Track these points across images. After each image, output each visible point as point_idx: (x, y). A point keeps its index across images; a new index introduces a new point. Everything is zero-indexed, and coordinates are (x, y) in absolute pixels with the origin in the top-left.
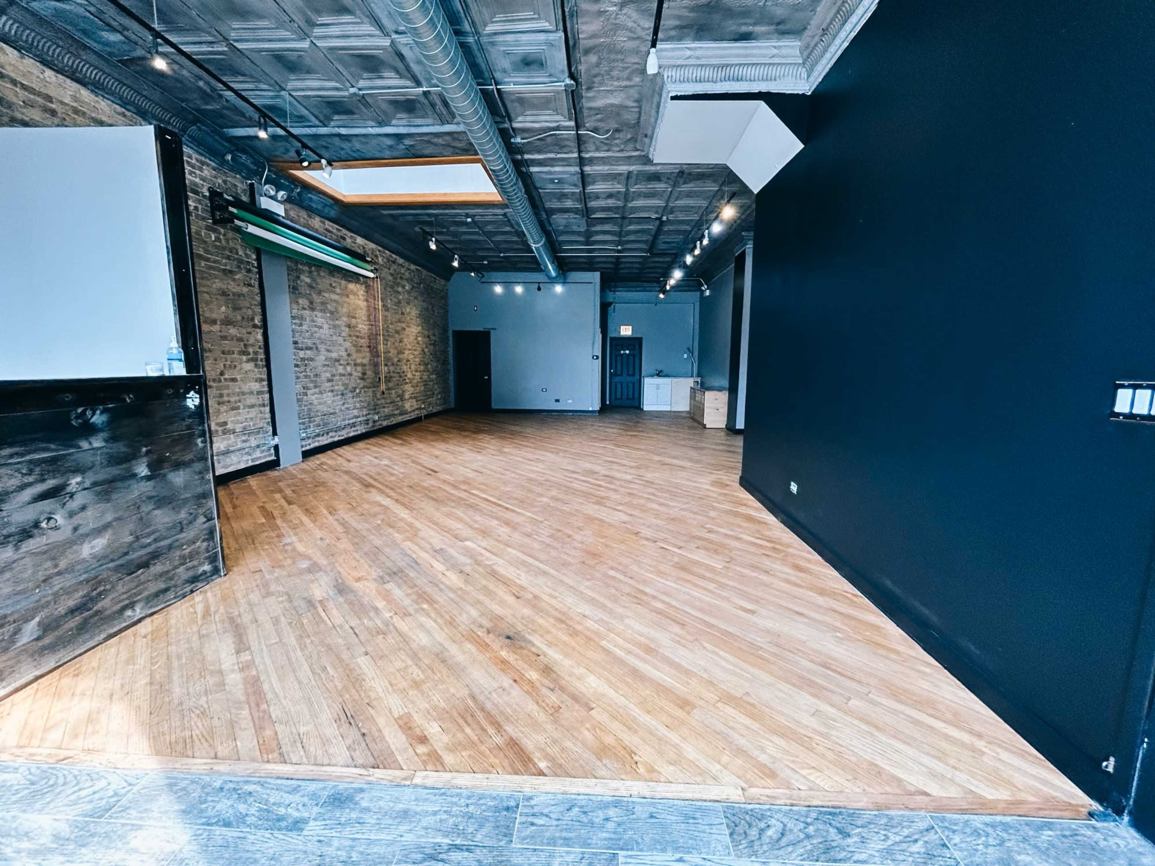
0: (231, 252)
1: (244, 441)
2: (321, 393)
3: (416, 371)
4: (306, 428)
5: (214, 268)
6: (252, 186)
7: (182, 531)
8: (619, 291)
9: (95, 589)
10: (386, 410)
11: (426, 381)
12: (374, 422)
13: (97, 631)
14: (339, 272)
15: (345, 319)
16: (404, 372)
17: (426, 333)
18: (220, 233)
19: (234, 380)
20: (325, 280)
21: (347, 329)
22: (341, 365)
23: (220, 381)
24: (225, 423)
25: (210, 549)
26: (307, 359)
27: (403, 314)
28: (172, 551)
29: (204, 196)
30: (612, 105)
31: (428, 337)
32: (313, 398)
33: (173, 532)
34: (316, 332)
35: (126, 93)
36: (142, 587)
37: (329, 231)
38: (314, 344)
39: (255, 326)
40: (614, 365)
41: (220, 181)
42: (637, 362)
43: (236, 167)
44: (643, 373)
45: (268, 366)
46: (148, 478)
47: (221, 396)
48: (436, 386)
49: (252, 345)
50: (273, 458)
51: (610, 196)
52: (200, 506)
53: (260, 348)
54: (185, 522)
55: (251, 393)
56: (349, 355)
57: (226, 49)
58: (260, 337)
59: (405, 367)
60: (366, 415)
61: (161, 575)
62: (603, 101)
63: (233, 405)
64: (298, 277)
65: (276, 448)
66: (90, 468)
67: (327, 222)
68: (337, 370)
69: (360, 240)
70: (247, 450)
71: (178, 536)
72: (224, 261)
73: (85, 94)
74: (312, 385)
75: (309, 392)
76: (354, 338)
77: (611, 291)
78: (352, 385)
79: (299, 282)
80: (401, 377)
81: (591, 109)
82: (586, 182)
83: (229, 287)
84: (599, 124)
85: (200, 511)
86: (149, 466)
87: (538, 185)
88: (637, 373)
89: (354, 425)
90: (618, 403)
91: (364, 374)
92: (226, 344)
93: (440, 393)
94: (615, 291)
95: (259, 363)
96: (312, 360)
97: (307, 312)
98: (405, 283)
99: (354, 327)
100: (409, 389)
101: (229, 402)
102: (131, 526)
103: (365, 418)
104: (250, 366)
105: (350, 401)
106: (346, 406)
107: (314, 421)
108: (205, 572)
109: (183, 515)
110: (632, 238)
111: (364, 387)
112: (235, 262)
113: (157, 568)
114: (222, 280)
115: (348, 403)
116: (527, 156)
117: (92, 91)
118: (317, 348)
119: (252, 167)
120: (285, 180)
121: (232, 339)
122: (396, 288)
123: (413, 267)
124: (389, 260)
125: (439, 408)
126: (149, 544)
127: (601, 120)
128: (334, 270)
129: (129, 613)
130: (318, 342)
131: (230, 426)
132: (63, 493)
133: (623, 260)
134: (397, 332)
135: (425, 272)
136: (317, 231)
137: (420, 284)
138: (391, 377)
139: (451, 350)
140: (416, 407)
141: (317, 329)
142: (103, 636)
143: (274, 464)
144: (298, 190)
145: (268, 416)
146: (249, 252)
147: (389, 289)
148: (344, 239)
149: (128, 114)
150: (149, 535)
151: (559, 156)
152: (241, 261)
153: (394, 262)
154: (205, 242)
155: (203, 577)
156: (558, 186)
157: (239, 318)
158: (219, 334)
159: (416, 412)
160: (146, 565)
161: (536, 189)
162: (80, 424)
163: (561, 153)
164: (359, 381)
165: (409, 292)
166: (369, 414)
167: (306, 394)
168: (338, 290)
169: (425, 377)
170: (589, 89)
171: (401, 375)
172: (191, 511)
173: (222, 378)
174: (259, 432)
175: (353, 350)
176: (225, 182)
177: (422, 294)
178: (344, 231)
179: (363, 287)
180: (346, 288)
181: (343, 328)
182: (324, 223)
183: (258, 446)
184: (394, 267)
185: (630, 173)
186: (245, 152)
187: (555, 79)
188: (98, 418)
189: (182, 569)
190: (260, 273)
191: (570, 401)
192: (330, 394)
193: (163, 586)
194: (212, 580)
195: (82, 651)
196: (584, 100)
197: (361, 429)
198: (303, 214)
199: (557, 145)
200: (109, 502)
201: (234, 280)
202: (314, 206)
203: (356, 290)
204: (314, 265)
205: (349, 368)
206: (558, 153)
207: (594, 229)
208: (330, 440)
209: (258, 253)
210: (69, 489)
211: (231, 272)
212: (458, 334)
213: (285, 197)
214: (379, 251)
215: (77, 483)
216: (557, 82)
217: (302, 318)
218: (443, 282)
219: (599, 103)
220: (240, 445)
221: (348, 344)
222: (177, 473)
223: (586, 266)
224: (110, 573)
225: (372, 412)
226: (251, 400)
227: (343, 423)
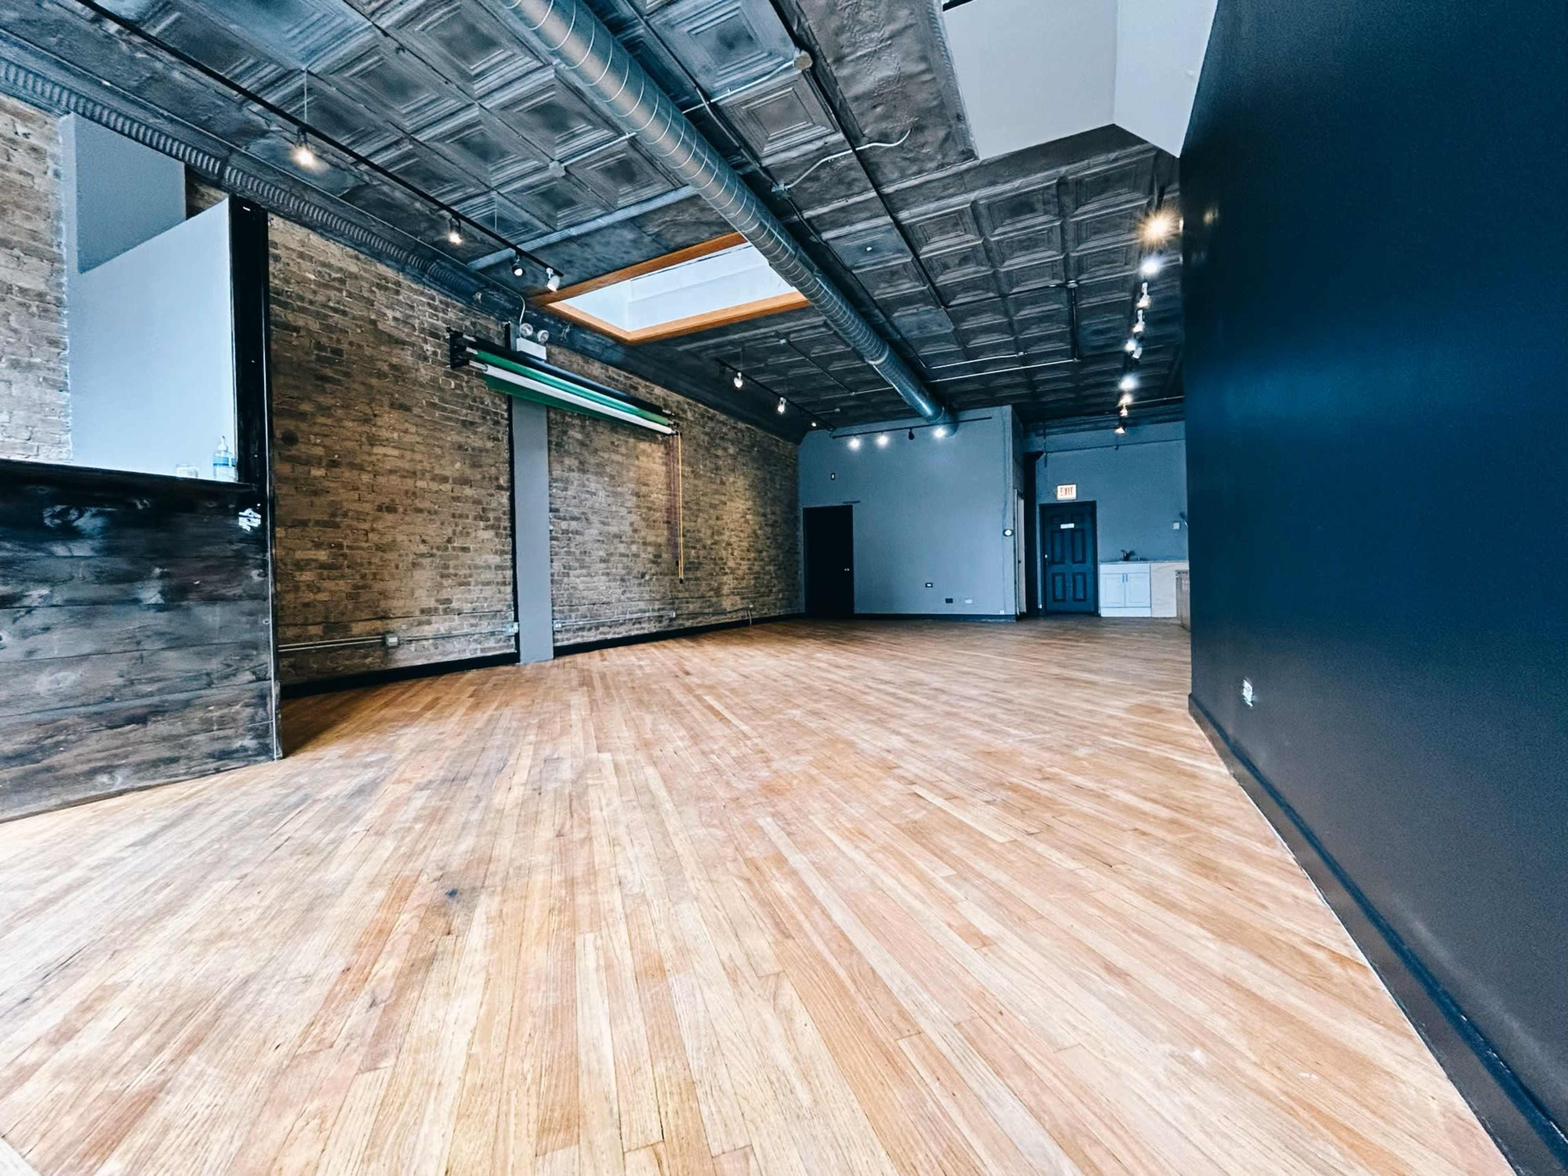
0: (474, 401)
1: (472, 625)
2: (589, 575)
3: (743, 559)
4: (566, 618)
5: (449, 419)
6: (508, 326)
7: (209, 685)
8: (1053, 434)
9: (51, 737)
10: (691, 606)
11: (758, 573)
12: (671, 620)
13: (46, 793)
14: (625, 428)
15: (632, 486)
16: (722, 559)
17: (761, 510)
18: (462, 380)
19: (465, 549)
20: (603, 438)
21: (635, 499)
22: (622, 542)
23: (447, 549)
24: (449, 601)
25: (258, 719)
26: (572, 533)
27: (723, 483)
28: (188, 710)
29: (445, 340)
30: (888, 81)
31: (764, 515)
32: (578, 580)
33: (195, 684)
34: (586, 499)
35: (357, 233)
36: (130, 748)
37: (614, 379)
38: (584, 513)
39: (500, 488)
40: (1049, 547)
41: (468, 323)
42: (1089, 540)
43: (488, 307)
44: (1100, 557)
45: (513, 535)
46: (159, 608)
47: (446, 567)
48: (775, 581)
49: (493, 510)
50: (513, 650)
51: (965, 259)
52: (247, 657)
53: (504, 514)
54: (216, 675)
55: (489, 567)
56: (635, 531)
57: (411, 147)
58: (505, 500)
59: (724, 553)
60: (659, 610)
61: (164, 739)
62: (871, 78)
63: (462, 579)
64: (565, 433)
65: (517, 636)
66: (65, 582)
67: (611, 368)
68: (616, 548)
69: (658, 390)
70: (476, 637)
71: (203, 692)
72: (464, 411)
73: (314, 238)
74: (577, 565)
75: (572, 573)
76: (644, 510)
77: (1038, 435)
78: (639, 568)
79: (565, 438)
80: (716, 564)
81: (857, 98)
82: (914, 242)
83: (469, 441)
84: (884, 125)
85: (246, 664)
86: (163, 593)
87: (848, 263)
88: (1089, 559)
89: (638, 621)
90: (1057, 606)
91: (658, 556)
92: (460, 507)
93: (780, 591)
94: (1045, 435)
95: (501, 531)
96: (577, 533)
97: (576, 474)
98: (729, 445)
99: (644, 496)
100: (729, 582)
101: (456, 575)
102: (123, 665)
103: (656, 614)
104: (490, 534)
105: (635, 589)
106: (628, 595)
107: (578, 610)
108: (244, 749)
109: (214, 665)
110: (1035, 332)
111: (656, 574)
112: (479, 413)
113: (159, 727)
114: (459, 433)
115: (631, 592)
116: (807, 214)
117: (322, 235)
118: (587, 519)
119: (508, 305)
120: (550, 318)
121: (467, 501)
122: (713, 451)
123: (741, 425)
124: (703, 416)
125: (782, 612)
126: (151, 694)
127: (885, 117)
128: (616, 424)
129: (104, 778)
130: (589, 512)
131: (455, 605)
132: (17, 605)
133: (1040, 377)
134: (713, 506)
135: (760, 433)
136: (595, 378)
137: (753, 446)
138: (700, 563)
139: (801, 534)
140: (740, 606)
141: (588, 496)
142: (54, 801)
143: (512, 659)
144: (567, 330)
145: (510, 597)
146: (497, 401)
147: (701, 452)
148: (636, 389)
149: (362, 257)
150: (151, 681)
151: (851, 201)
152: (486, 412)
153: (711, 419)
154: (441, 389)
155: (241, 755)
156: (877, 258)
157: (479, 477)
158: (450, 494)
159: (740, 614)
160: (141, 720)
161: (849, 270)
162: (58, 525)
163: (852, 195)
164: (649, 566)
165: (734, 457)
166: (663, 609)
167: (568, 575)
168: (623, 450)
169: (756, 568)
170: (839, 60)
171: (719, 563)
172: (229, 662)
173: (449, 546)
174: (494, 616)
175: (640, 524)
176: (474, 324)
177: (754, 460)
178: (636, 379)
179: (662, 448)
180: (635, 447)
181: (628, 497)
182: (607, 370)
183: (493, 634)
184: (711, 424)
185: (974, 203)
186: (498, 289)
187: (781, 59)
188: (87, 522)
189: (201, 737)
190: (510, 425)
191: (969, 601)
192: (604, 578)
193: (167, 754)
194: (256, 762)
195: (17, 814)
196: (841, 86)
197: (649, 628)
198: (578, 359)
199: (840, 182)
200: (89, 628)
201: (475, 433)
202: (590, 347)
203: (649, 450)
204: (590, 418)
205: (634, 548)
206: (848, 196)
207: (965, 326)
208: (600, 637)
209: (509, 401)
210: (26, 602)
211: (472, 423)
212: (812, 514)
213: (547, 337)
214: (688, 404)
215: (41, 597)
216: (785, 62)
217: (567, 481)
218: (790, 446)
219: (866, 83)
220: (466, 630)
221: (634, 518)
222: (210, 608)
223: (982, 397)
224: (77, 720)
225: (668, 607)
226: (488, 576)
227: (622, 618)
